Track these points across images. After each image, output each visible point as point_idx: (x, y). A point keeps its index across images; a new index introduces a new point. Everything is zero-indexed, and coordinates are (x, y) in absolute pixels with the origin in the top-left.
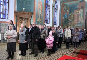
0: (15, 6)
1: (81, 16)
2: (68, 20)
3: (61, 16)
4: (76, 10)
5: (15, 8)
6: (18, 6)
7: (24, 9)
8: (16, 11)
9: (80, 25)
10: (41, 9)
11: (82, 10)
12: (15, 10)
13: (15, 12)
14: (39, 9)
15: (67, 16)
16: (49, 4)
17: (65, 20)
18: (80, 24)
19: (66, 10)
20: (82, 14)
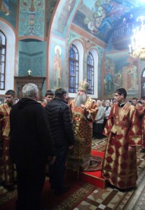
0: (15, 68)
1: (135, 78)
2: (112, 84)
3: (101, 78)
4: (126, 67)
5: (15, 71)
6: (20, 66)
7: (29, 71)
8: (17, 76)
9: (133, 93)
10: (59, 69)
11: (135, 68)
12: (15, 73)
13: (15, 78)
14: (56, 70)
15: (112, 78)
16: (77, 59)
17: (108, 84)
18: (133, 91)
19: (109, 67)
20: (135, 74)
